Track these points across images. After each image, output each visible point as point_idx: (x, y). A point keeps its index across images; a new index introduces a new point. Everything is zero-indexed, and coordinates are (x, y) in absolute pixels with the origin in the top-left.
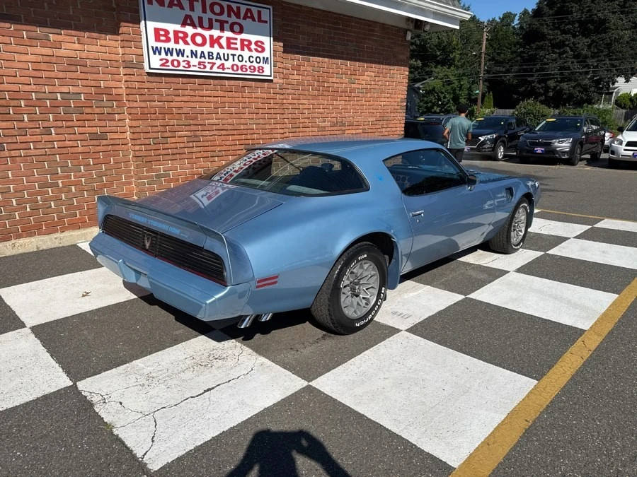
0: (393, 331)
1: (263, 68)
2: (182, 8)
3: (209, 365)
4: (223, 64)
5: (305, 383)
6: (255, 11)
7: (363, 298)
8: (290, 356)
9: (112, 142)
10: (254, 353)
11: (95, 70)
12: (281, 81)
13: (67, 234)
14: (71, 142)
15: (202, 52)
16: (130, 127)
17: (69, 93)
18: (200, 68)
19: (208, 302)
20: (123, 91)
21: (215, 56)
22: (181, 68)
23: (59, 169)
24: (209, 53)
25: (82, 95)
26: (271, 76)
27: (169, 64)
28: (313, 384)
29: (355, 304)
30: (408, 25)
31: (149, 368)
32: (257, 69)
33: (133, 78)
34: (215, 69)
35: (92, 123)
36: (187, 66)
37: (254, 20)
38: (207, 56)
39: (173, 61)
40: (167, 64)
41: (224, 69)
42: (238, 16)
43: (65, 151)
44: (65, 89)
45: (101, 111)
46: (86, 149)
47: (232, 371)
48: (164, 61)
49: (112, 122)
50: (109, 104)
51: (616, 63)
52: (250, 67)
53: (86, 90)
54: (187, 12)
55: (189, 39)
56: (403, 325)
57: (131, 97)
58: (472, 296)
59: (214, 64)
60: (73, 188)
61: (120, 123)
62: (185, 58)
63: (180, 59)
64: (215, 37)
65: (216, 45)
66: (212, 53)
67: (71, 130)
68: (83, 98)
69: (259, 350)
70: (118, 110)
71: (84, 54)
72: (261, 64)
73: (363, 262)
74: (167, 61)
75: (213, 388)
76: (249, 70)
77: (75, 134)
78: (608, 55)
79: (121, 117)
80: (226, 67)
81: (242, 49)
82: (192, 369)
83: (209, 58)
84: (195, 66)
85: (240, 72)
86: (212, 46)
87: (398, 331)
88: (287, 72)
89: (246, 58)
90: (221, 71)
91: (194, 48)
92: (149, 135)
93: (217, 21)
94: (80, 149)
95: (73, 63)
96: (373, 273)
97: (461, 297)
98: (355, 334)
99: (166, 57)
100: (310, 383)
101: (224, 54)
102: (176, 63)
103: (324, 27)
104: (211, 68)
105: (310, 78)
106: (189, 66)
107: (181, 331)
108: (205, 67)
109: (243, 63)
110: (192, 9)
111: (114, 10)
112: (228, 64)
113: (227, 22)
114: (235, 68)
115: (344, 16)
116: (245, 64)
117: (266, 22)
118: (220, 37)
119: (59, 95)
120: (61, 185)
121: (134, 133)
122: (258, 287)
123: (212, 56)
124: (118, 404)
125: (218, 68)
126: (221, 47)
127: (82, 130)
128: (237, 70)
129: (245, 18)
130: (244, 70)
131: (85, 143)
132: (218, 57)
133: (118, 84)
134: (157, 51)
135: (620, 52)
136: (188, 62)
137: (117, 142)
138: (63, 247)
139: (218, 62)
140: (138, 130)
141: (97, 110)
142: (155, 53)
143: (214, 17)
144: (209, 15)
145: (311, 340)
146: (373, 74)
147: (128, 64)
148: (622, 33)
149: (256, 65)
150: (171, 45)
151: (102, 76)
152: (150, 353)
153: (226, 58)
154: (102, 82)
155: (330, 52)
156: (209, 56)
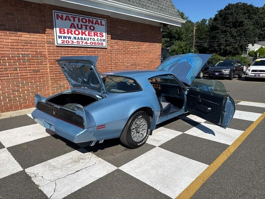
0: (153, 147)
1: (103, 43)
2: (70, 20)
3: (79, 162)
4: (87, 42)
5: (116, 168)
6: (99, 21)
7: (141, 134)
8: (111, 157)
9: (42, 73)
10: (97, 157)
11: (35, 45)
12: (110, 48)
13: (23, 110)
14: (25, 73)
15: (78, 37)
16: (49, 67)
17: (25, 54)
18: (77, 43)
19: (77, 135)
20: (47, 53)
21: (83, 39)
22: (70, 44)
23: (20, 84)
24: (81, 38)
25: (30, 55)
26: (106, 46)
27: (65, 42)
28: (120, 168)
29: (138, 136)
30: (161, 25)
31: (54, 163)
32: (100, 44)
33: (51, 48)
34: (83, 44)
35: (34, 66)
36: (72, 43)
37: (99, 24)
38: (80, 39)
39: (66, 41)
40: (64, 42)
41: (87, 44)
42: (92, 23)
43: (23, 77)
44: (23, 53)
45: (37, 61)
46: (32, 76)
47: (87, 164)
48: (63, 41)
49: (42, 65)
50: (41, 58)
51: (248, 38)
52: (97, 43)
53: (31, 53)
54: (72, 22)
55: (73, 33)
56: (157, 145)
57: (50, 55)
58: (186, 132)
59: (83, 42)
60: (26, 92)
61: (45, 66)
62: (71, 40)
63: (69, 40)
64: (83, 32)
65: (84, 35)
66: (82, 38)
67: (25, 69)
68: (30, 56)
69: (98, 156)
70: (45, 61)
71: (31, 39)
72: (102, 42)
73: (140, 119)
74: (64, 41)
75: (79, 171)
76: (97, 44)
77: (27, 70)
78: (244, 35)
79: (46, 63)
80: (88, 43)
81: (94, 36)
82: (71, 163)
83: (81, 40)
84: (75, 43)
85: (93, 45)
86: (82, 35)
87: (155, 147)
88: (113, 45)
89: (96, 39)
90: (86, 44)
91: (75, 36)
92: (57, 70)
93: (84, 25)
94: (29, 76)
95: (26, 43)
96: (144, 123)
97: (181, 133)
98: (138, 148)
99: (64, 40)
100: (119, 168)
101: (87, 38)
102: (68, 42)
103: (127, 27)
104: (82, 44)
105: (122, 47)
106: (73, 43)
107: (67, 149)
108: (79, 43)
109: (95, 41)
110: (74, 21)
111: (43, 22)
112: (89, 42)
113: (88, 26)
114: (92, 43)
115: (135, 22)
116: (96, 42)
117: (104, 25)
119: (21, 55)
120: (21, 91)
121: (50, 69)
122: (97, 129)
124: (41, 177)
125: (85, 43)
126: (86, 35)
127: (30, 69)
128: (92, 44)
129: (95, 24)
130: (95, 44)
131: (31, 74)
132: (85, 39)
133: (44, 50)
134: (60, 37)
135: (249, 34)
136: (73, 41)
137: (44, 73)
138: (21, 116)
139: (85, 41)
140: (52, 68)
141: (36, 61)
142: (59, 38)
143: (83, 24)
144: (81, 23)
145: (120, 151)
146: (147, 45)
147: (49, 43)
148: (249, 27)
149: (100, 42)
150: (66, 35)
151: (38, 47)
152: (55, 157)
153: (88, 39)
154: (38, 50)
155: (129, 36)
156: (81, 39)
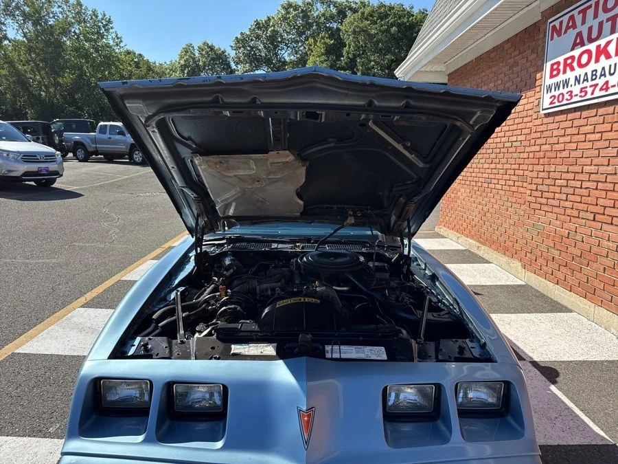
2: (575, 27)
4: (607, 83)
15: (586, 74)
17: (516, 141)
18: (581, 96)
21: (598, 74)
22: (565, 102)
24: (593, 71)
27: (556, 101)
34: (597, 93)
36: (569, 97)
38: (590, 79)
39: (559, 96)
40: (554, 101)
41: (607, 89)
44: (515, 138)
48: (553, 98)
53: (524, 138)
54: (579, 28)
55: (575, 64)
59: (596, 86)
62: (569, 89)
63: (565, 91)
64: (602, 47)
65: (602, 58)
66: (596, 71)
74: (555, 97)
80: (610, 85)
83: (592, 80)
84: (576, 95)
86: (597, 61)
90: (603, 93)
91: (579, 72)
93: (608, 20)
99: (555, 94)
101: (610, 66)
102: (561, 98)
104: (592, 93)
106: (572, 97)
108: (586, 93)
110: (583, 22)
112: (613, 80)
118: (608, 43)
123: (595, 75)
125: (601, 89)
126: (608, 56)
132: (603, 73)
134: (549, 89)
136: (571, 92)
139: (601, 82)
142: (547, 92)
143: (606, 17)
144: (601, 16)
150: (560, 77)
153: (612, 72)
156: (592, 75)
